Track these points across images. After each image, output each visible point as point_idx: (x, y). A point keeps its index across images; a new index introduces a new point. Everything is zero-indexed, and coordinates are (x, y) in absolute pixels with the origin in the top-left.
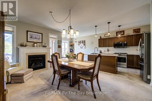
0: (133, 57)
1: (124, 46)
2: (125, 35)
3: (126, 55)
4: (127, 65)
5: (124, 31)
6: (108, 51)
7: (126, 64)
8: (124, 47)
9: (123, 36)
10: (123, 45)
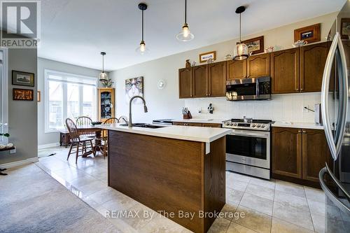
0: (292, 136)
1: (260, 93)
2: (265, 52)
3: (267, 126)
4: (271, 169)
5: (261, 39)
6: (211, 112)
7: (266, 163)
8: (262, 96)
9: (259, 57)
10: (257, 89)
